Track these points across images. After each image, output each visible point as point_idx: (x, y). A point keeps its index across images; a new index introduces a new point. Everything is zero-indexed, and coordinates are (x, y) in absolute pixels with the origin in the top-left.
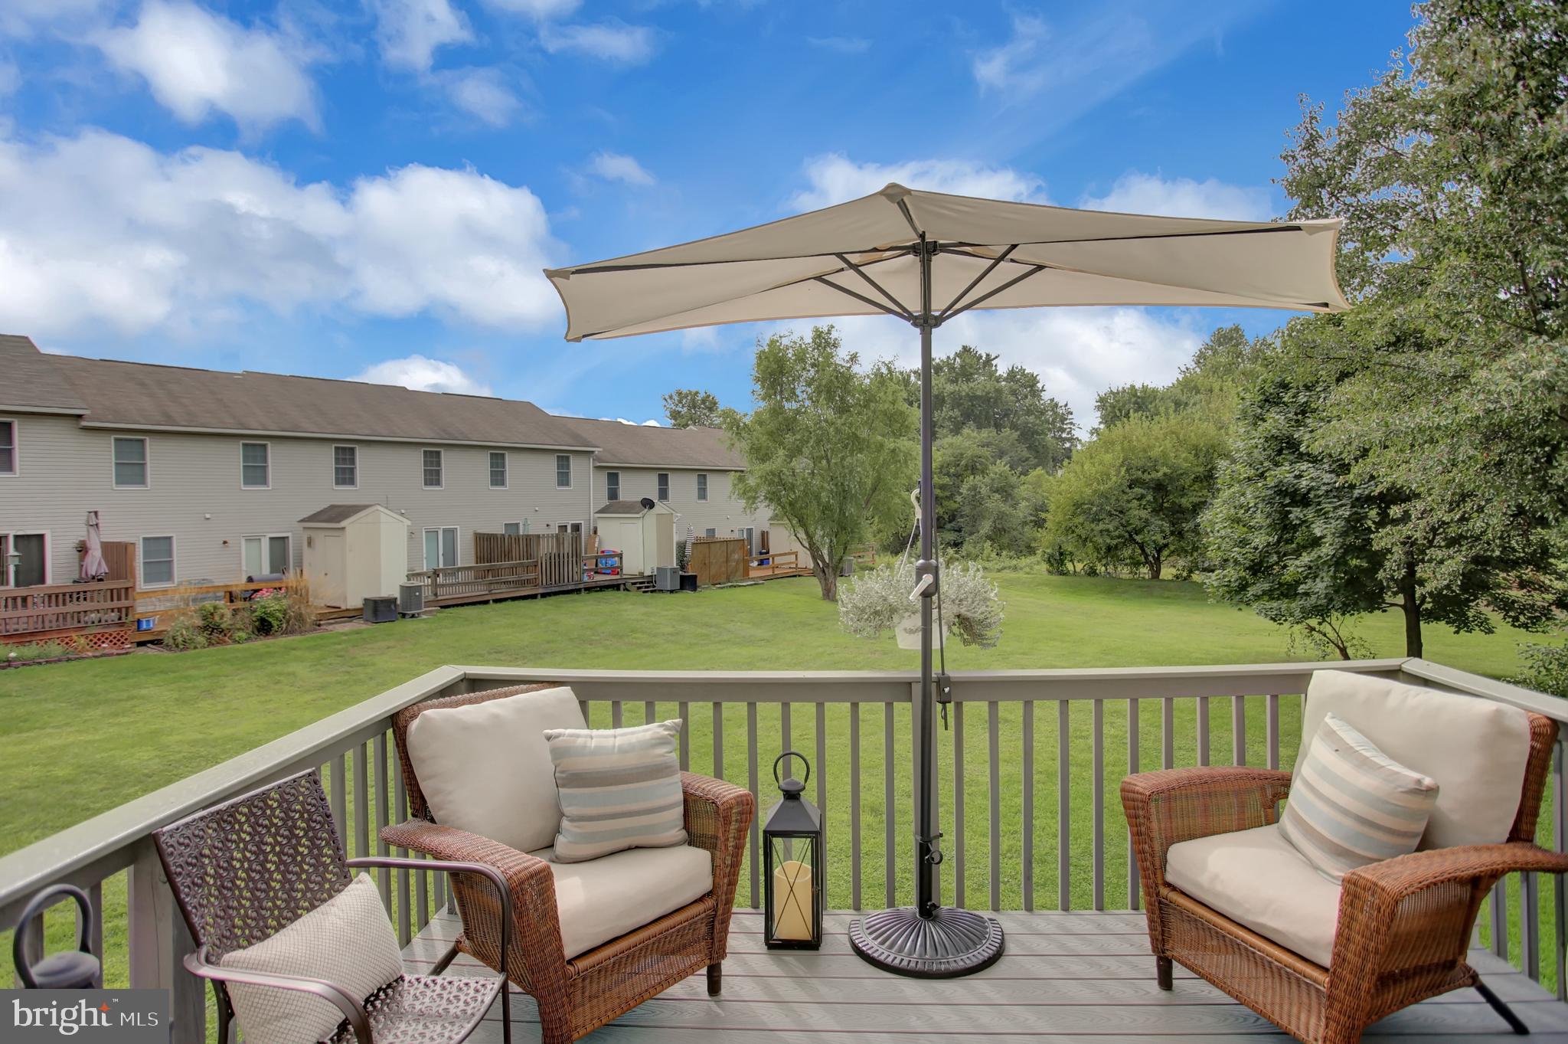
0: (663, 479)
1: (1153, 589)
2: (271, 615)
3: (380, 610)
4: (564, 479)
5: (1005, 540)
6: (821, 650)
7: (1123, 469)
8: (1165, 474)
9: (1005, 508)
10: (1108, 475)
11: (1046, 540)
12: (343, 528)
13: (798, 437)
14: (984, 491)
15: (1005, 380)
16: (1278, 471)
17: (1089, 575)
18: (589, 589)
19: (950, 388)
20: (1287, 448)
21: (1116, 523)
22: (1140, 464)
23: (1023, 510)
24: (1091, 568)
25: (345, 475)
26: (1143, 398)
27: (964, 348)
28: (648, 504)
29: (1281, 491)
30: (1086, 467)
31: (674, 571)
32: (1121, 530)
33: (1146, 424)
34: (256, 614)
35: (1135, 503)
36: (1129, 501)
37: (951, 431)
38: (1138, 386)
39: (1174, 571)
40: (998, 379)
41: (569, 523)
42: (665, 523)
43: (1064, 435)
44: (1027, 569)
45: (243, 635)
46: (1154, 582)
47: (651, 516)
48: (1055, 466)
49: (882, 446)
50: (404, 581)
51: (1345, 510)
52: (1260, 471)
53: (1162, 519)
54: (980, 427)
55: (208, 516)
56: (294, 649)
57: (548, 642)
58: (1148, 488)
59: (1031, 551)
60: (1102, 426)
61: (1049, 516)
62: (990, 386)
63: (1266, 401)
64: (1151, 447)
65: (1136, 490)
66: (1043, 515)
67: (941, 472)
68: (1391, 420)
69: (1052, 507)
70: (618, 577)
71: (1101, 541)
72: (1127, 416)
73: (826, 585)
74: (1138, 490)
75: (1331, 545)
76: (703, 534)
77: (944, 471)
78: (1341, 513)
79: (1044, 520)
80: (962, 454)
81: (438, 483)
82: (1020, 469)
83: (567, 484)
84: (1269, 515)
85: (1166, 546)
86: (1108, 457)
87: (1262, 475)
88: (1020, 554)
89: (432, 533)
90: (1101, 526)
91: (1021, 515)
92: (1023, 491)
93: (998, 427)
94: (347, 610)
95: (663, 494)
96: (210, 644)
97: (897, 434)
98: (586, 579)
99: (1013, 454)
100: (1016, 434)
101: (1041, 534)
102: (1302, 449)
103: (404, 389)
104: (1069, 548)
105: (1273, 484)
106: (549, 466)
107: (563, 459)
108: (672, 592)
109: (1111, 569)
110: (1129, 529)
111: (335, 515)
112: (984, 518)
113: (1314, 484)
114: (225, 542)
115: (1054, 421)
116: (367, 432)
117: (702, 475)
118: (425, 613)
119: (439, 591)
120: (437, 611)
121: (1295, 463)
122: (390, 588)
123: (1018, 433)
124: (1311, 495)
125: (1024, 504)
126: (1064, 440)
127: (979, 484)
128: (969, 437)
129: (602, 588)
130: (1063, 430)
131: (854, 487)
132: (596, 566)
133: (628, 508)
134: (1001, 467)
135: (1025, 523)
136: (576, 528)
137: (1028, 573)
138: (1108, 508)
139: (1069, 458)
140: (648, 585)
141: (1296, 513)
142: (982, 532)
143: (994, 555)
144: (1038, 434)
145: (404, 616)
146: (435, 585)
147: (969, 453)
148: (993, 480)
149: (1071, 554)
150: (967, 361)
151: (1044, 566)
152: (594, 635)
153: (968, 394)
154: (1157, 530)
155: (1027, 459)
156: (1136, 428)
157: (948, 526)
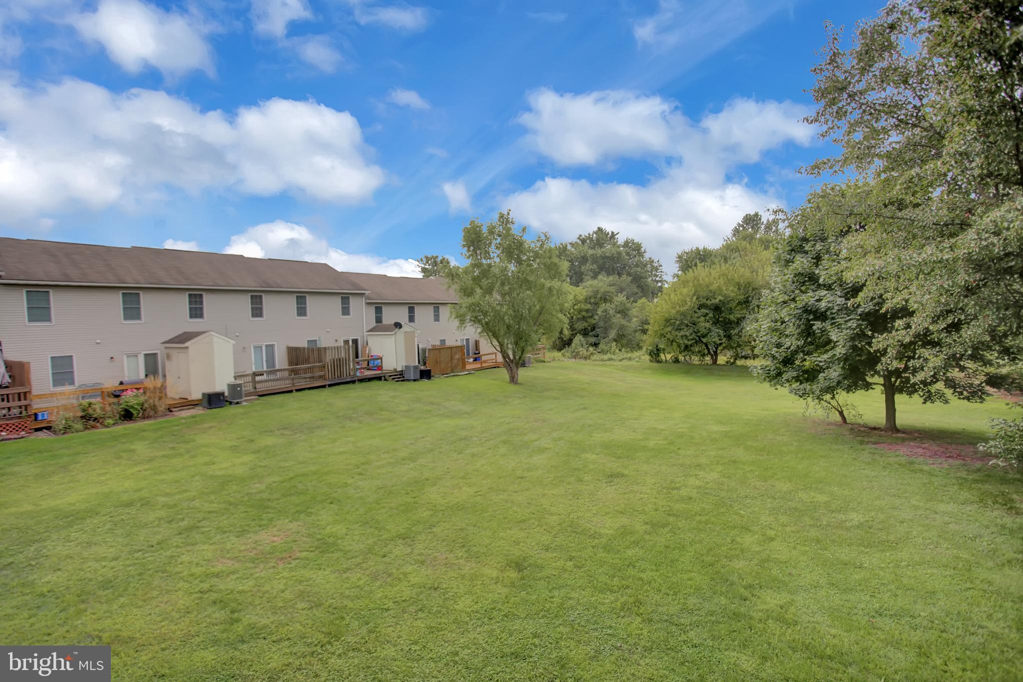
0: (411, 310)
1: (713, 370)
2: (132, 407)
3: (214, 400)
4: (346, 311)
5: (624, 342)
6: (502, 420)
7: (695, 298)
8: (720, 301)
9: (624, 322)
10: (685, 301)
11: (648, 341)
12: (187, 348)
13: (490, 281)
14: (611, 312)
15: (623, 246)
16: (804, 297)
17: (675, 362)
18: (361, 380)
19: (591, 252)
20: (809, 281)
21: (691, 331)
22: (705, 294)
23: (635, 323)
24: (676, 358)
25: (196, 312)
26: (704, 256)
27: (599, 228)
28: (398, 325)
29: (806, 310)
30: (672, 296)
31: (416, 367)
32: (694, 336)
33: (707, 269)
34: (122, 406)
35: (702, 319)
36: (698, 318)
37: (592, 277)
38: (701, 248)
39: (725, 359)
40: (619, 247)
41: (350, 339)
42: (409, 336)
43: (657, 279)
44: (637, 359)
45: (111, 421)
46: (714, 367)
47: (400, 333)
48: (653, 297)
49: (544, 285)
50: (232, 380)
51: (853, 323)
52: (792, 297)
53: (718, 328)
54: (609, 274)
55: (98, 341)
56: (144, 431)
57: (322, 420)
58: (710, 309)
59: (640, 348)
60: (680, 273)
61: (650, 327)
62: (614, 251)
63: (792, 250)
64: (711, 284)
65: (702, 310)
66: (646, 327)
67: (586, 302)
68: (903, 257)
69: (652, 321)
70: (380, 372)
71: (681, 342)
72: (696, 265)
73: (512, 373)
74: (704, 311)
75: (843, 347)
76: (438, 343)
77: (588, 301)
78: (850, 325)
79: (647, 330)
80: (598, 291)
81: (261, 315)
82: (632, 299)
83: (348, 314)
84: (799, 326)
85: (721, 344)
86: (685, 291)
87: (794, 300)
88: (633, 349)
89: (258, 348)
90: (682, 333)
91: (633, 326)
92: (634, 312)
93: (619, 275)
94: (192, 401)
95: (411, 319)
96: (86, 428)
97: (552, 278)
98: (358, 374)
99: (628, 290)
100: (630, 279)
101: (645, 337)
102: (821, 281)
103: (242, 256)
104: (662, 346)
105: (801, 306)
106: (336, 303)
107: (345, 299)
108: (415, 380)
109: (687, 358)
110: (699, 334)
111: (184, 338)
112: (612, 328)
113: (830, 305)
114: (112, 358)
115: (652, 271)
116: (211, 284)
117: (437, 306)
118: (246, 401)
119: (258, 386)
120: (255, 399)
121: (816, 291)
122: (221, 385)
123: (631, 278)
124: (828, 313)
125: (635, 319)
126: (657, 282)
127: (609, 308)
128: (601, 280)
129: (370, 379)
130: (657, 276)
131: (525, 312)
132: (368, 365)
133: (387, 329)
134: (621, 298)
135: (636, 331)
136: (355, 342)
137: (637, 362)
138: (686, 322)
139: (661, 292)
140: (400, 376)
141: (817, 325)
142: (611, 337)
143: (617, 351)
144: (643, 278)
145: (231, 403)
146: (254, 382)
147: (602, 290)
148: (617, 306)
149: (664, 350)
150: (601, 236)
151: (648, 357)
152: (354, 413)
153: (601, 256)
154: (716, 335)
155: (637, 293)
156: (701, 272)
157: (591, 334)
